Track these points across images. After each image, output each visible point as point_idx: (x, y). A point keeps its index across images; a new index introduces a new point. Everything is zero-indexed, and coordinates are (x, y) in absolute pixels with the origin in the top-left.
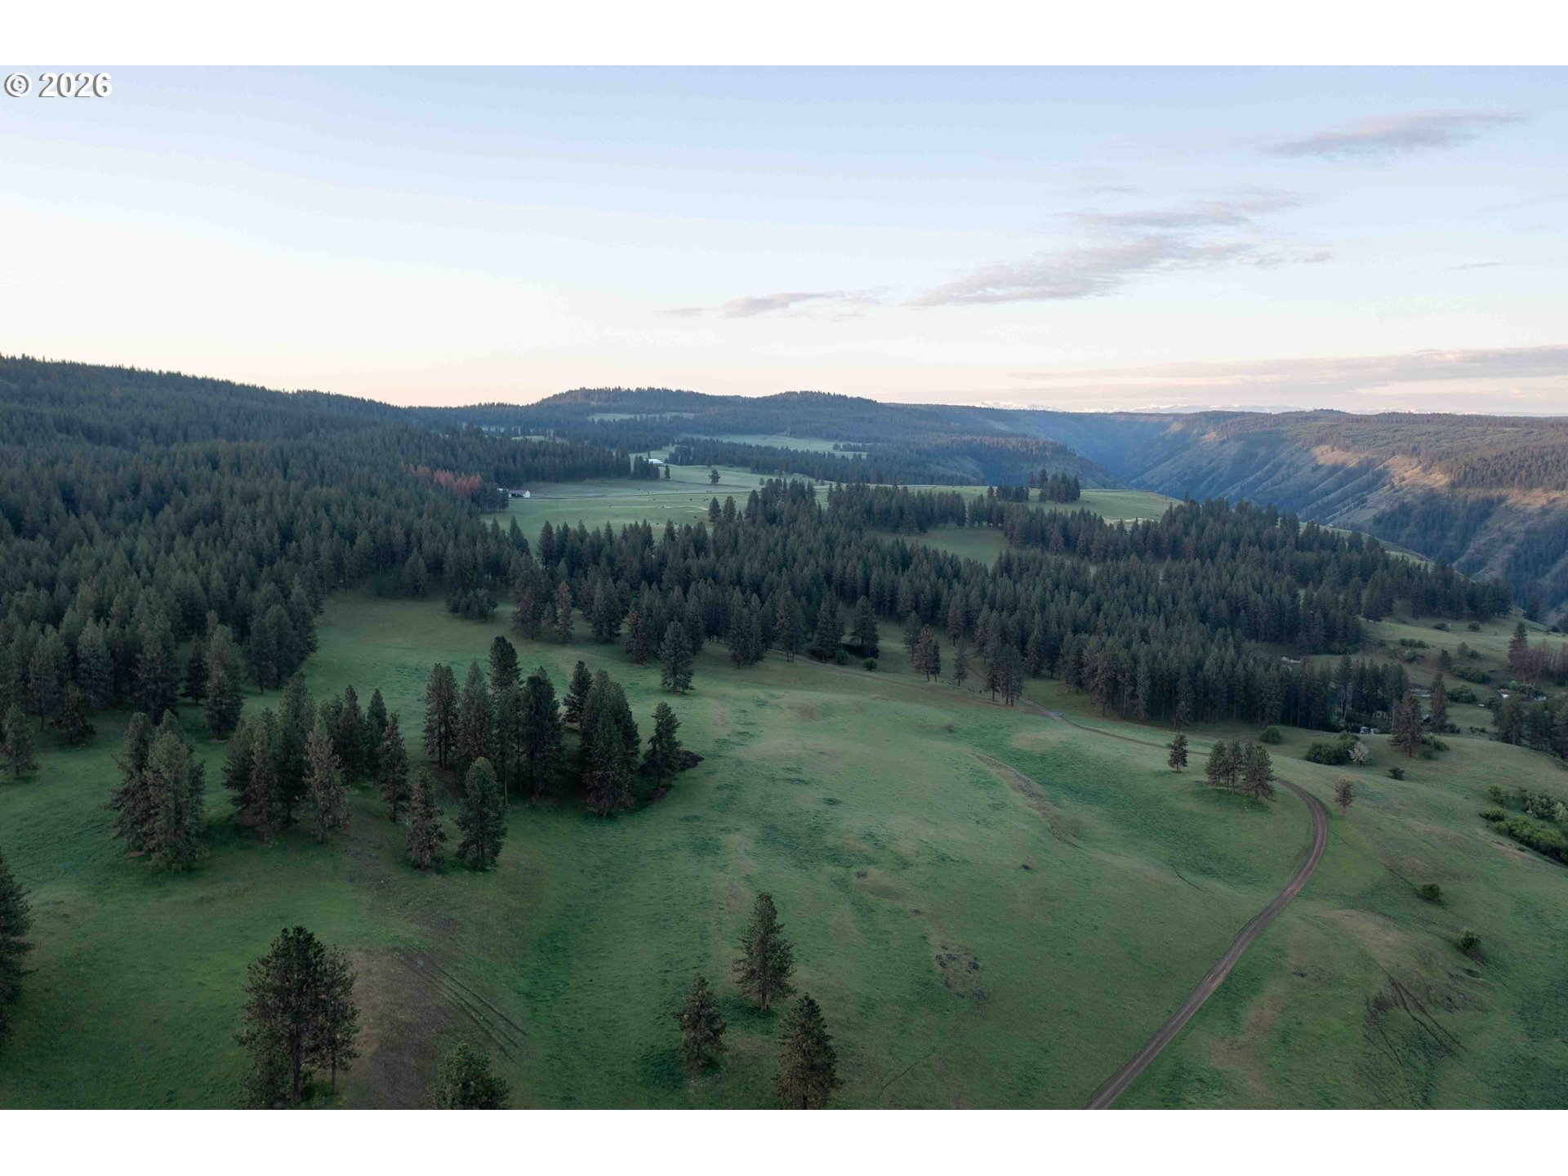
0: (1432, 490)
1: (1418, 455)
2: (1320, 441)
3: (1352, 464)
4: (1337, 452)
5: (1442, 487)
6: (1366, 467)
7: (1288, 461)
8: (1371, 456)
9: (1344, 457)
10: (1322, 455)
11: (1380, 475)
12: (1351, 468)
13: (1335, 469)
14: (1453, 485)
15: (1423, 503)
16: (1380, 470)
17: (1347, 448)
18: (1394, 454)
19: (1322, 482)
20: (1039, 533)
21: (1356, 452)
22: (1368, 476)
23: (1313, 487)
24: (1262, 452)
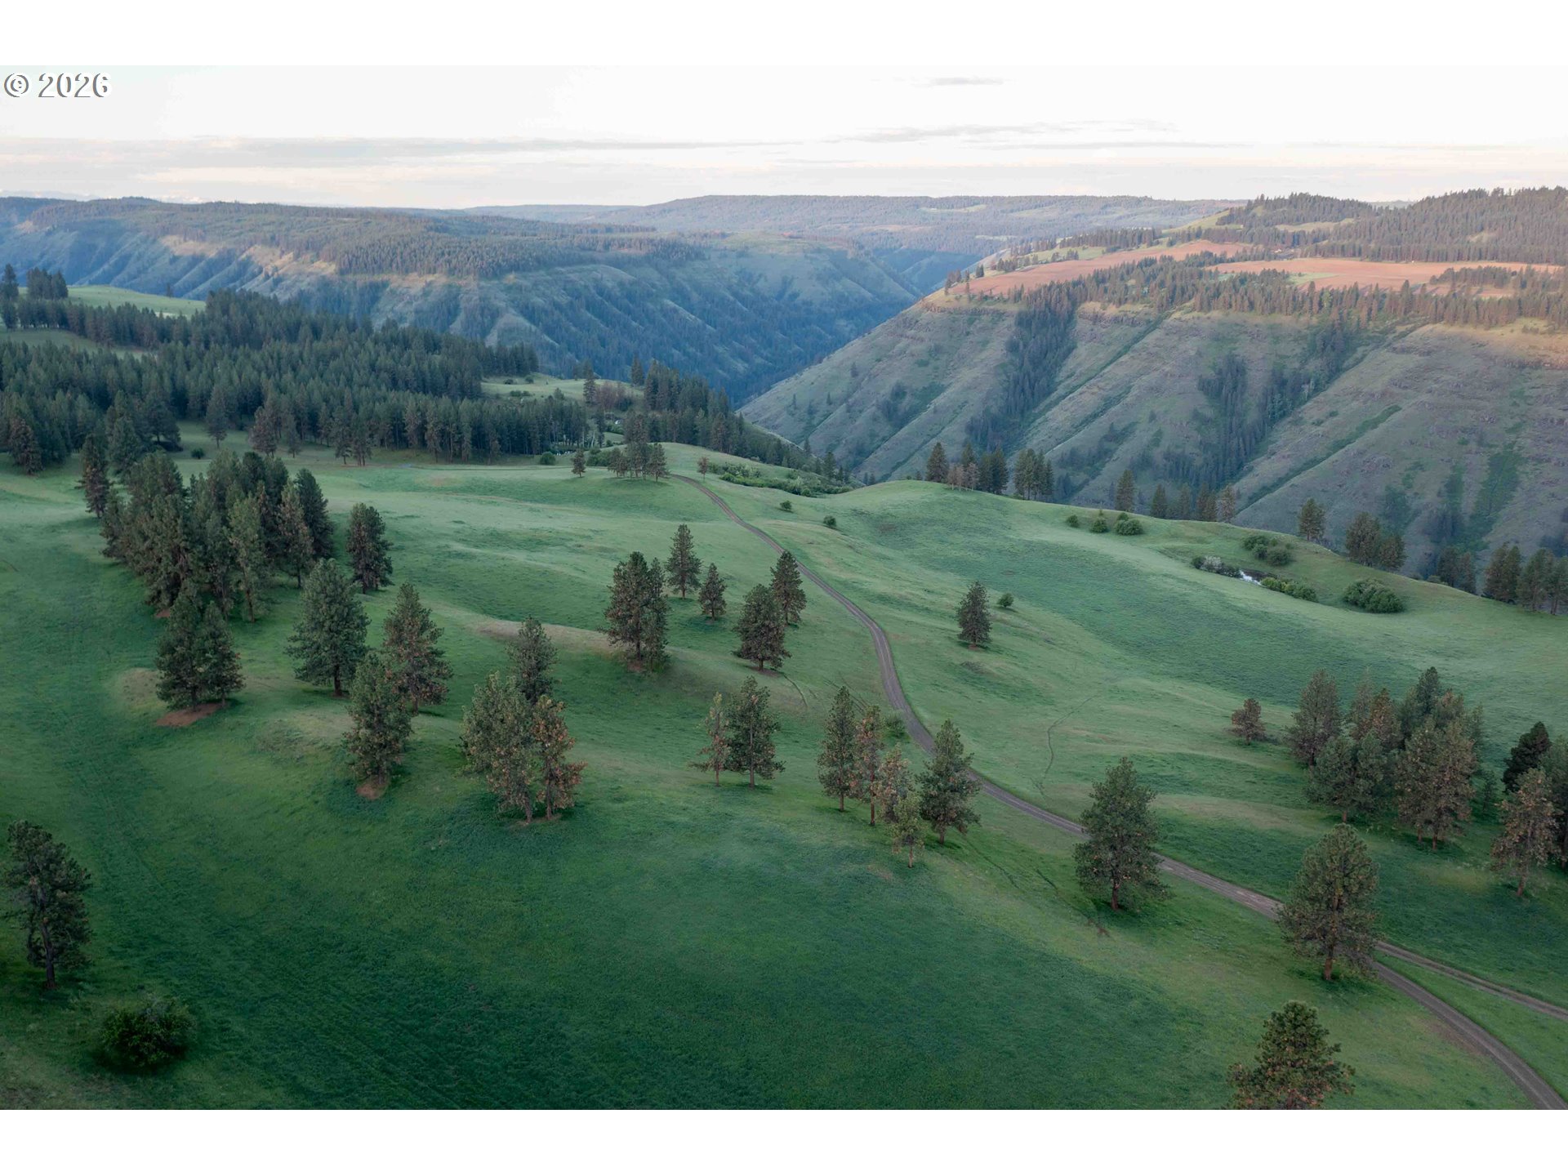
0: (324, 277)
1: (278, 244)
2: (166, 231)
3: (212, 254)
4: (191, 242)
5: (332, 274)
6: (226, 259)
7: (136, 253)
8: (229, 247)
9: (200, 248)
10: (175, 245)
11: (245, 265)
12: (211, 259)
13: (196, 260)
14: (342, 272)
15: (319, 290)
16: (243, 260)
17: (202, 239)
18: (251, 244)
19: (186, 274)
20: (128, 330)
21: (212, 242)
22: (233, 267)
23: (176, 280)
24: (102, 244)
